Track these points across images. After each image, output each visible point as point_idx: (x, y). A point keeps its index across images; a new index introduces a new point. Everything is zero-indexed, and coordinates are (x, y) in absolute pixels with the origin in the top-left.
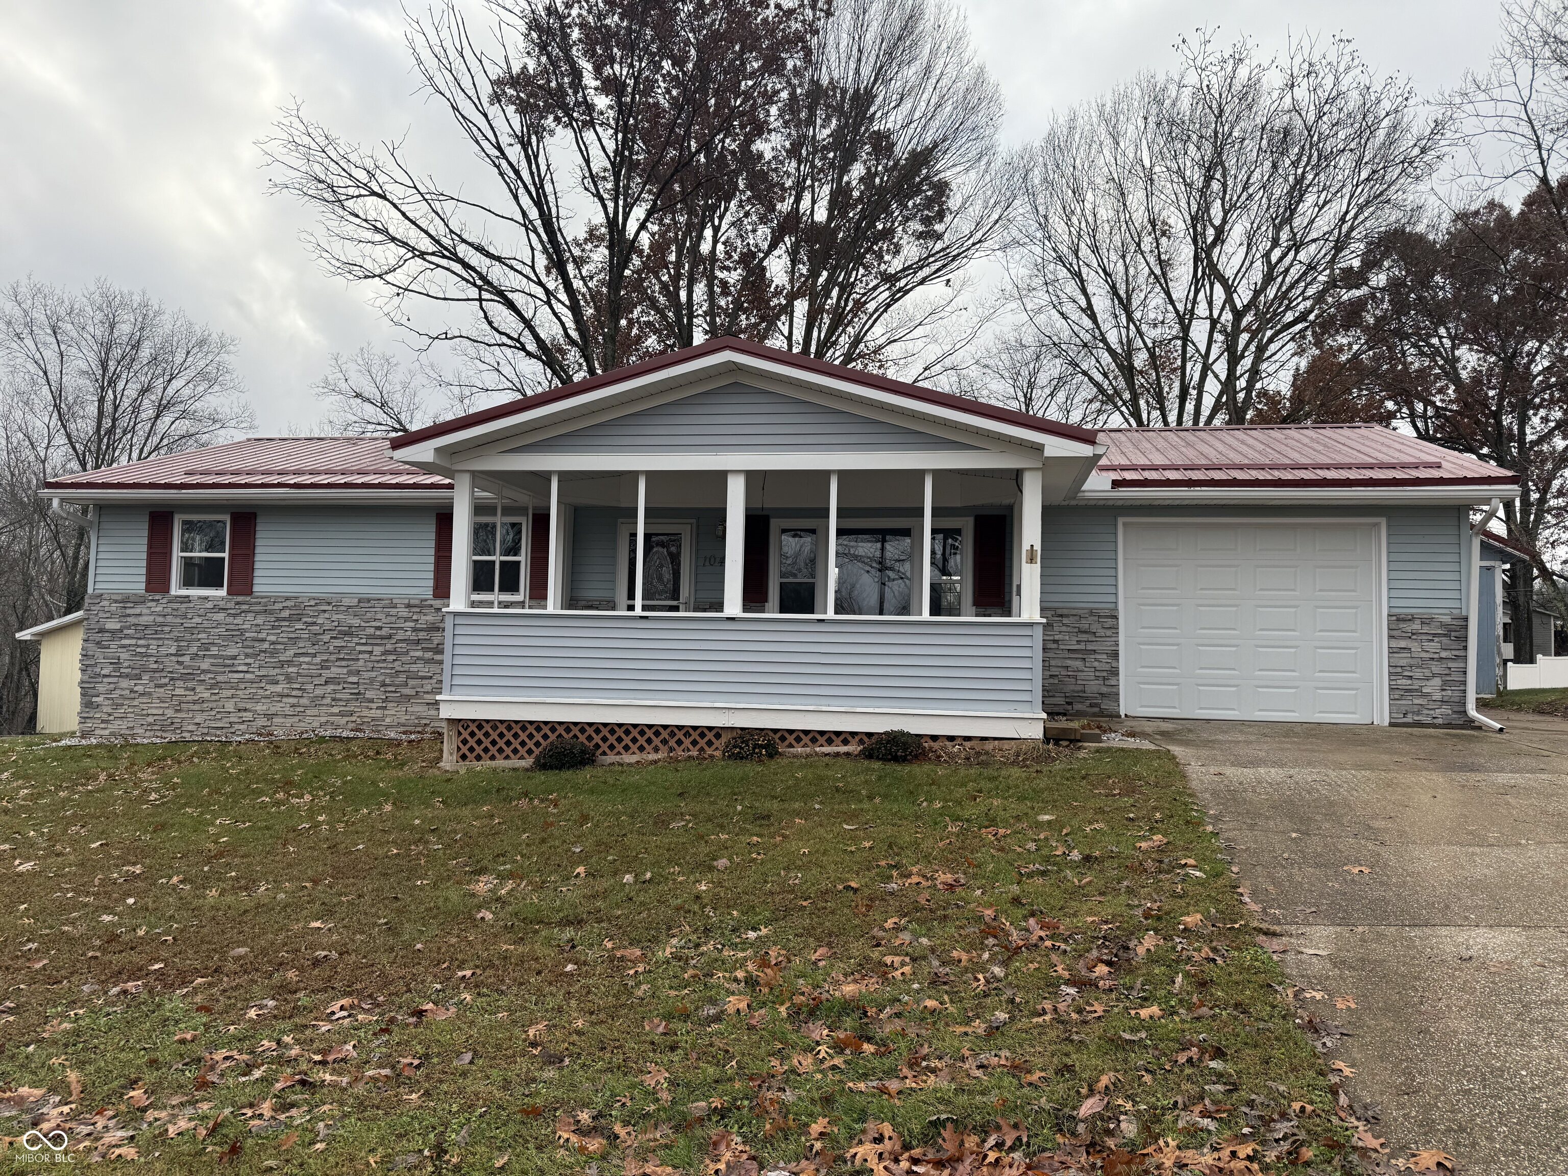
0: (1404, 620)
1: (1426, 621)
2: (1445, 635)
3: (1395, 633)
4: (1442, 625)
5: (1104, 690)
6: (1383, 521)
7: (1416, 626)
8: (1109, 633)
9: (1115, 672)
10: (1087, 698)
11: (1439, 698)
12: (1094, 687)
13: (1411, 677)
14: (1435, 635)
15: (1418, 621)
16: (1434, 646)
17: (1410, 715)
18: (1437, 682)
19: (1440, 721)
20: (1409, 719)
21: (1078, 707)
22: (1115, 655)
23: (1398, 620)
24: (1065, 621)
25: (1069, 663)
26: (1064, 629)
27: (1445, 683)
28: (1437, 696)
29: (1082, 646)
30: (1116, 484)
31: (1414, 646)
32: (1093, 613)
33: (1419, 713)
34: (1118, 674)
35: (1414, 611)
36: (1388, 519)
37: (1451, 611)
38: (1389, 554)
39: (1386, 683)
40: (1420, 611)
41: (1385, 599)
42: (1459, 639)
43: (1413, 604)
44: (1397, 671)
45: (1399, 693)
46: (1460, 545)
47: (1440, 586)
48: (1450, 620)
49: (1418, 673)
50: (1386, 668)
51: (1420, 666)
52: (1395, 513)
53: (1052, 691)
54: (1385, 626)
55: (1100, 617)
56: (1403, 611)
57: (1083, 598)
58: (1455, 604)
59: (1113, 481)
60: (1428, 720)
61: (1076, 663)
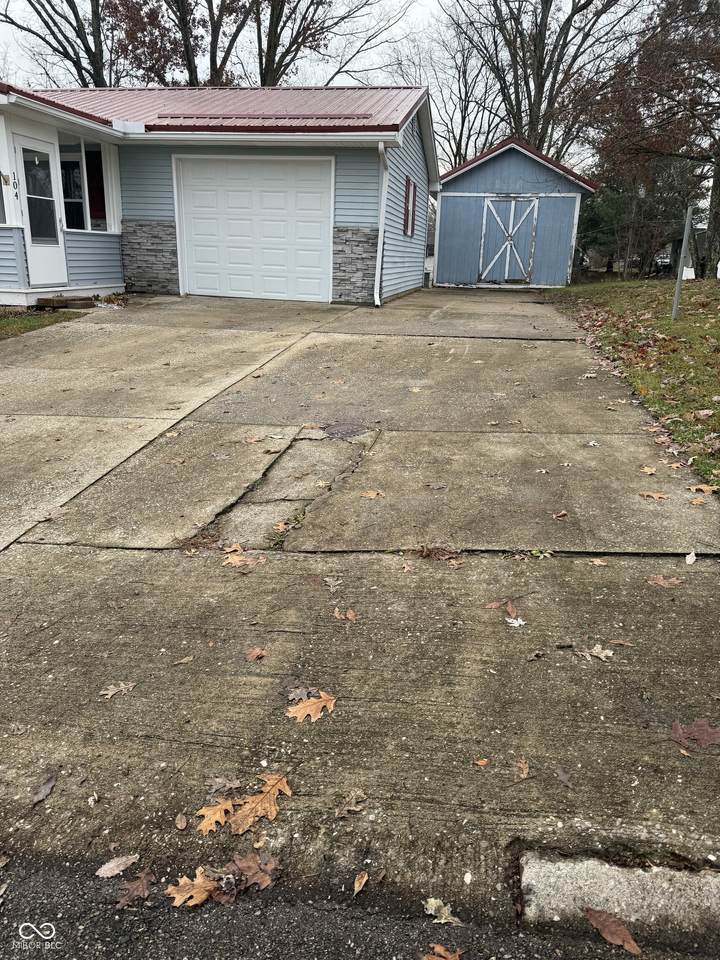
0: (342, 231)
1: (356, 232)
2: (367, 242)
3: (337, 240)
4: (366, 235)
5: (168, 276)
6: (333, 159)
7: (349, 235)
8: (171, 238)
9: (175, 265)
10: (160, 282)
12: (163, 275)
13: (344, 271)
14: (360, 242)
15: (351, 232)
16: (359, 250)
17: (343, 297)
18: (360, 274)
19: (360, 301)
20: (343, 299)
21: (154, 288)
22: (174, 253)
24: (144, 229)
25: (147, 258)
26: (143, 235)
27: (365, 275)
28: (360, 284)
29: (154, 247)
30: (149, 128)
31: (347, 249)
32: (159, 224)
33: (348, 295)
34: (177, 266)
35: (349, 224)
36: (336, 157)
37: (369, 225)
38: (336, 183)
39: (331, 274)
40: (352, 224)
41: (332, 216)
42: (375, 245)
43: (349, 219)
44: (337, 267)
45: (338, 281)
46: (379, 177)
47: (366, 206)
48: (367, 231)
49: (349, 268)
50: (332, 264)
51: (350, 264)
52: (340, 152)
53: (140, 278)
54: (332, 235)
55: (165, 226)
56: (342, 224)
57: (152, 212)
58: (372, 220)
59: (146, 127)
60: (354, 300)
61: (153, 259)
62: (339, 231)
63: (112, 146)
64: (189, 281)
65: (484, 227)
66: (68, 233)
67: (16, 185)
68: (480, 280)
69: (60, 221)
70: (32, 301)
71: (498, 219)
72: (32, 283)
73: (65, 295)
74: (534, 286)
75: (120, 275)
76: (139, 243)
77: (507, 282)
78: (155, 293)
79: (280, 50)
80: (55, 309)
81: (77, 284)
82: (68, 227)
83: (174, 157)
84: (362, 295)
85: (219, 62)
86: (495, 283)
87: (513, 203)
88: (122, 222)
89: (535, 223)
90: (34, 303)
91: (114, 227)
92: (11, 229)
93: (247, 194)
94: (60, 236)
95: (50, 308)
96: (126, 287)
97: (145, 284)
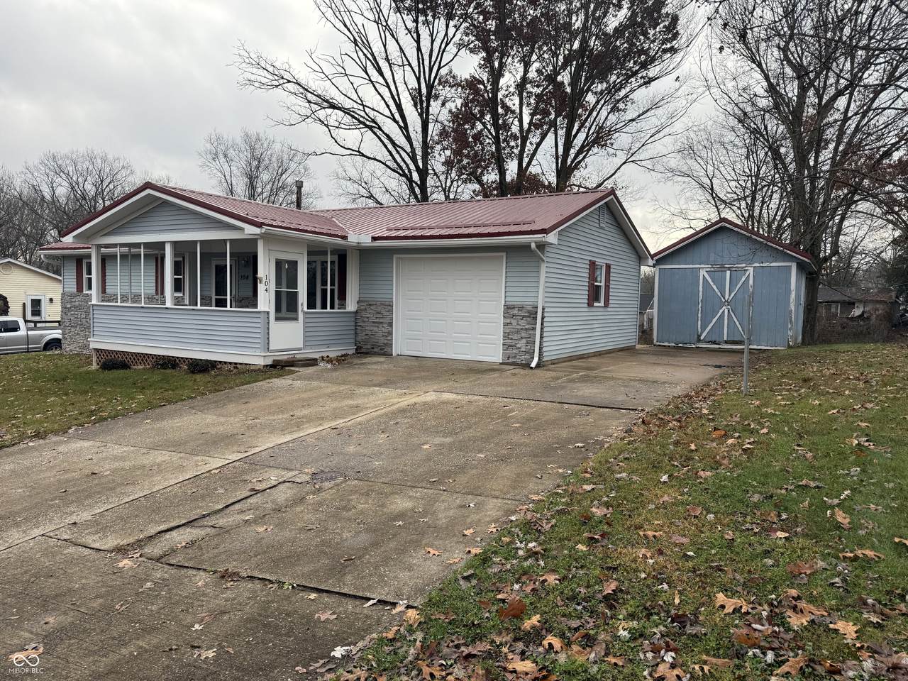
0: (510, 308)
1: (521, 308)
2: (529, 316)
3: (506, 315)
4: (528, 311)
5: (386, 342)
6: (504, 254)
7: (515, 311)
8: (388, 314)
9: (390, 333)
10: (379, 346)
11: (524, 350)
12: (382, 340)
13: (512, 339)
14: (524, 316)
15: (517, 309)
16: (523, 322)
17: (510, 359)
18: (524, 341)
19: (524, 362)
20: (510, 361)
21: (376, 350)
22: (391, 325)
23: (508, 308)
24: (372, 308)
25: (372, 328)
26: (371, 311)
27: (527, 342)
28: (523, 349)
29: (378, 320)
30: (374, 239)
31: (514, 322)
32: (383, 304)
33: (515, 357)
34: (392, 334)
35: (515, 303)
36: (507, 252)
37: (531, 303)
38: (506, 272)
39: (502, 342)
40: (518, 303)
41: (503, 296)
42: (535, 318)
43: (516, 299)
44: (507, 335)
45: (507, 347)
46: (539, 267)
47: (529, 289)
48: (530, 308)
49: (516, 336)
50: (502, 333)
51: (517, 333)
52: (510, 250)
53: (366, 342)
54: (503, 310)
55: (385, 305)
56: (511, 303)
57: (379, 296)
58: (533, 299)
59: (373, 238)
60: (519, 362)
61: (376, 329)
62: (508, 307)
63: (354, 251)
64: (400, 345)
65: (701, 294)
66: (307, 313)
67: (266, 283)
68: (699, 341)
69: (302, 305)
70: (269, 362)
71: (715, 287)
72: (271, 348)
73: (298, 356)
74: (755, 347)
75: (353, 341)
76: (368, 318)
77: (726, 342)
78: (376, 354)
79: (573, 152)
80: (283, 367)
81: (311, 349)
82: (308, 309)
83: (395, 256)
84: (523, 358)
85: (524, 165)
86: (714, 343)
87: (728, 272)
88: (358, 302)
89: (751, 289)
90: (270, 363)
91: (351, 306)
92: (260, 312)
93: (445, 281)
94: (301, 316)
95: (280, 367)
96: (356, 349)
97: (369, 347)
